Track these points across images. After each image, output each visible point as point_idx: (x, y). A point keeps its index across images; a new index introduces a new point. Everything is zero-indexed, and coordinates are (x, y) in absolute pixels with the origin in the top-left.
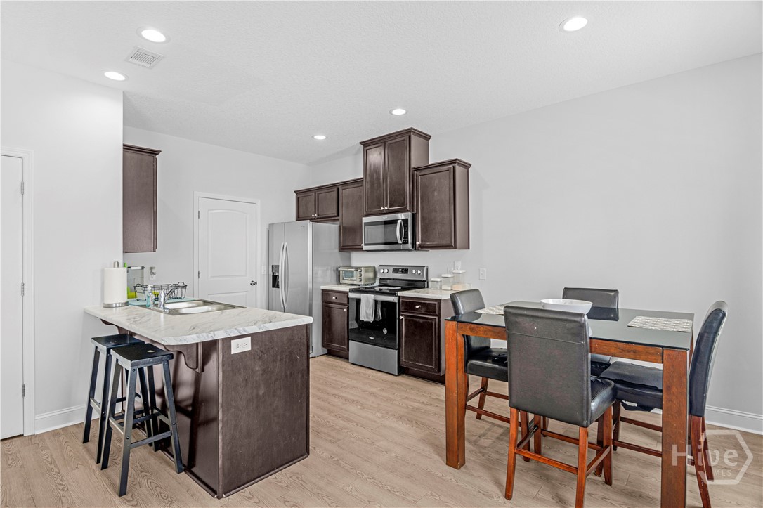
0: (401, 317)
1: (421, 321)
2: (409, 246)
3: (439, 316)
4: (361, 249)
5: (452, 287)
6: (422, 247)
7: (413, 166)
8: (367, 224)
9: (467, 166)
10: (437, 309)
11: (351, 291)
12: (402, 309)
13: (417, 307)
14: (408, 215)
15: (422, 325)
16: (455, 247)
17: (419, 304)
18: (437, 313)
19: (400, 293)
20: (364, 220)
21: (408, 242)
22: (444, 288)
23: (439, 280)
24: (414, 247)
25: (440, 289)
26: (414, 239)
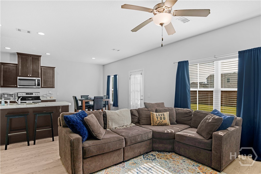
2: (40, 87)
4: (17, 87)
5: (50, 97)
6: (43, 87)
8: (19, 79)
14: (40, 79)
16: (54, 88)
20: (18, 78)
21: (40, 86)
22: (48, 98)
23: (46, 96)
24: (42, 87)
25: (47, 98)
26: (41, 85)
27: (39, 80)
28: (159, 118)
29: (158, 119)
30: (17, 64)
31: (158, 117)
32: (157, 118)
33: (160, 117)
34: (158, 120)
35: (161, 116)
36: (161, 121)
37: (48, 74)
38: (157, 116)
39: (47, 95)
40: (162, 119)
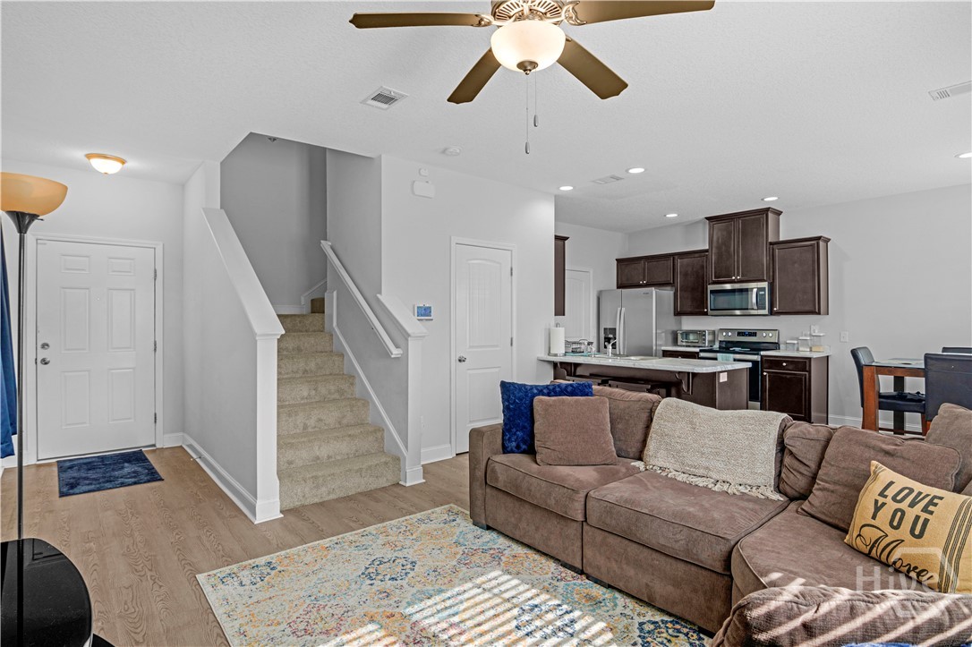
0: (765, 374)
1: (788, 376)
2: (766, 312)
3: (810, 372)
4: (706, 314)
5: (811, 348)
6: (778, 313)
7: (770, 240)
8: (712, 292)
9: (827, 241)
10: (807, 365)
11: (701, 351)
12: (765, 365)
13: (784, 364)
14: (765, 285)
15: (790, 380)
16: (819, 313)
17: (785, 362)
18: (807, 369)
19: (762, 353)
20: (711, 287)
21: (765, 309)
22: (801, 349)
23: (796, 342)
24: (772, 313)
25: (798, 350)
26: (772, 305)
27: (763, 289)
28: (885, 514)
29: (874, 517)
30: (707, 251)
31: (884, 504)
32: (878, 508)
33: (896, 511)
34: (873, 522)
35: (904, 505)
36: (893, 535)
37: (796, 265)
38: (882, 494)
39: (797, 339)
40: (897, 528)
